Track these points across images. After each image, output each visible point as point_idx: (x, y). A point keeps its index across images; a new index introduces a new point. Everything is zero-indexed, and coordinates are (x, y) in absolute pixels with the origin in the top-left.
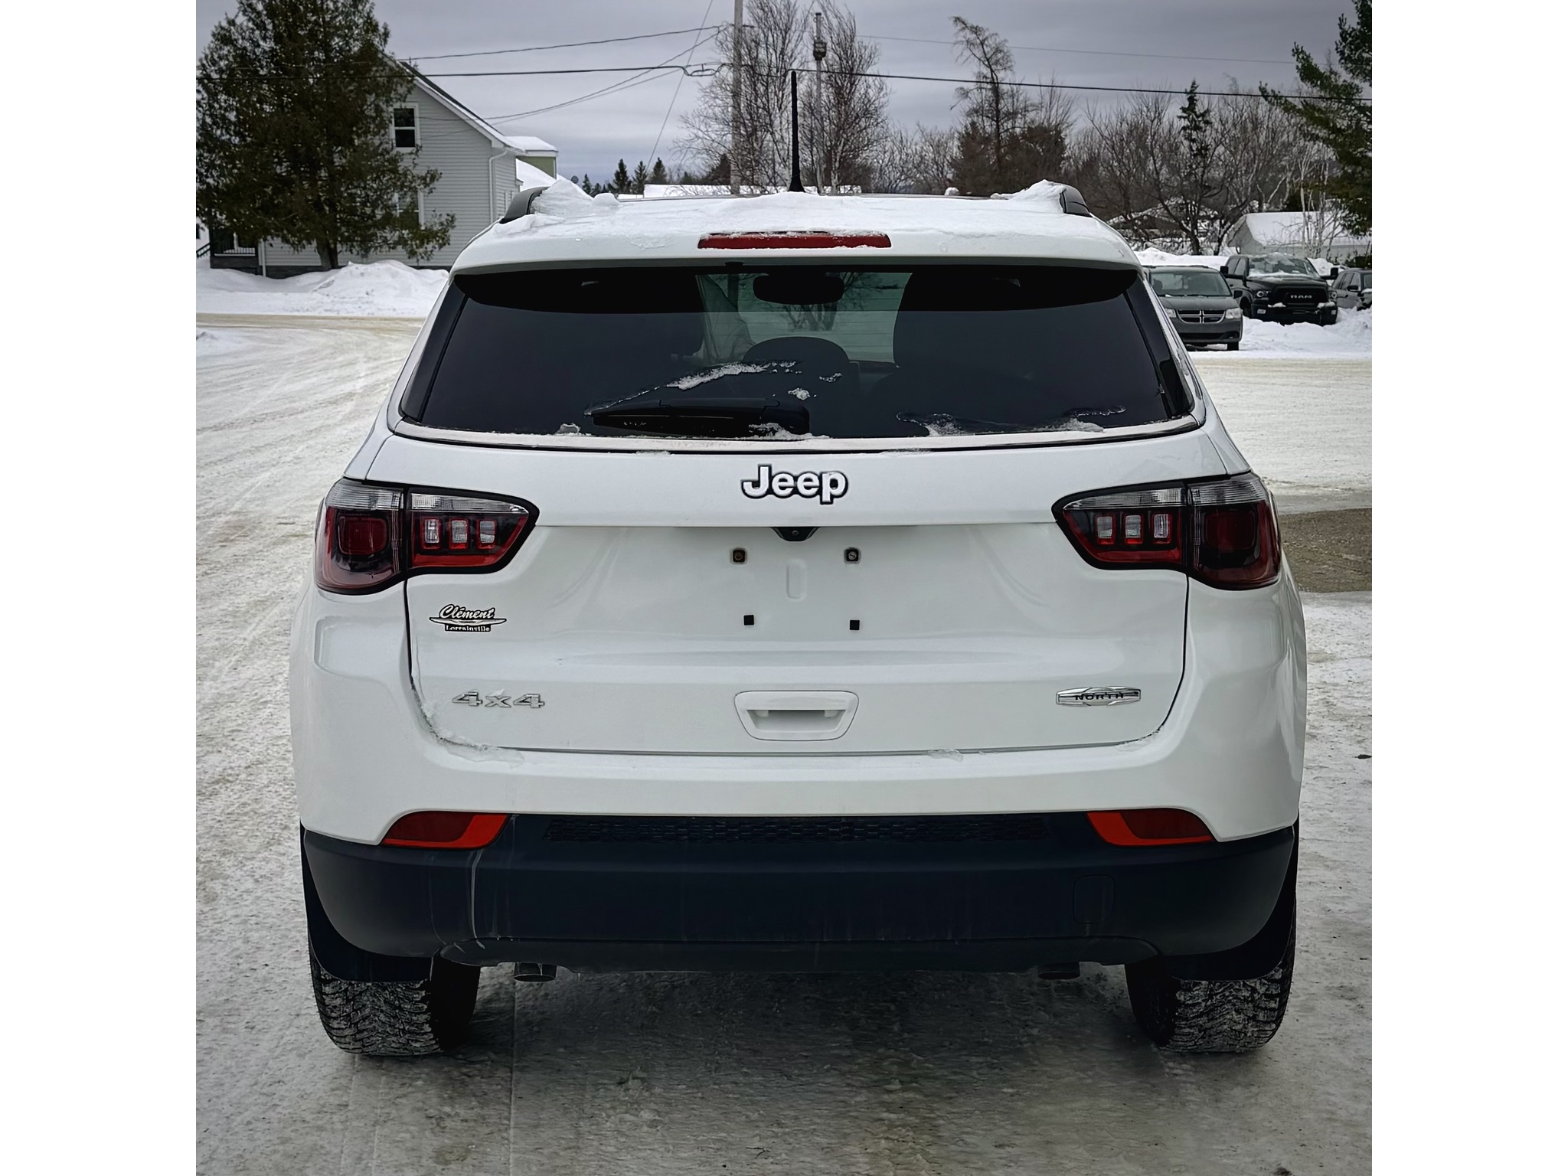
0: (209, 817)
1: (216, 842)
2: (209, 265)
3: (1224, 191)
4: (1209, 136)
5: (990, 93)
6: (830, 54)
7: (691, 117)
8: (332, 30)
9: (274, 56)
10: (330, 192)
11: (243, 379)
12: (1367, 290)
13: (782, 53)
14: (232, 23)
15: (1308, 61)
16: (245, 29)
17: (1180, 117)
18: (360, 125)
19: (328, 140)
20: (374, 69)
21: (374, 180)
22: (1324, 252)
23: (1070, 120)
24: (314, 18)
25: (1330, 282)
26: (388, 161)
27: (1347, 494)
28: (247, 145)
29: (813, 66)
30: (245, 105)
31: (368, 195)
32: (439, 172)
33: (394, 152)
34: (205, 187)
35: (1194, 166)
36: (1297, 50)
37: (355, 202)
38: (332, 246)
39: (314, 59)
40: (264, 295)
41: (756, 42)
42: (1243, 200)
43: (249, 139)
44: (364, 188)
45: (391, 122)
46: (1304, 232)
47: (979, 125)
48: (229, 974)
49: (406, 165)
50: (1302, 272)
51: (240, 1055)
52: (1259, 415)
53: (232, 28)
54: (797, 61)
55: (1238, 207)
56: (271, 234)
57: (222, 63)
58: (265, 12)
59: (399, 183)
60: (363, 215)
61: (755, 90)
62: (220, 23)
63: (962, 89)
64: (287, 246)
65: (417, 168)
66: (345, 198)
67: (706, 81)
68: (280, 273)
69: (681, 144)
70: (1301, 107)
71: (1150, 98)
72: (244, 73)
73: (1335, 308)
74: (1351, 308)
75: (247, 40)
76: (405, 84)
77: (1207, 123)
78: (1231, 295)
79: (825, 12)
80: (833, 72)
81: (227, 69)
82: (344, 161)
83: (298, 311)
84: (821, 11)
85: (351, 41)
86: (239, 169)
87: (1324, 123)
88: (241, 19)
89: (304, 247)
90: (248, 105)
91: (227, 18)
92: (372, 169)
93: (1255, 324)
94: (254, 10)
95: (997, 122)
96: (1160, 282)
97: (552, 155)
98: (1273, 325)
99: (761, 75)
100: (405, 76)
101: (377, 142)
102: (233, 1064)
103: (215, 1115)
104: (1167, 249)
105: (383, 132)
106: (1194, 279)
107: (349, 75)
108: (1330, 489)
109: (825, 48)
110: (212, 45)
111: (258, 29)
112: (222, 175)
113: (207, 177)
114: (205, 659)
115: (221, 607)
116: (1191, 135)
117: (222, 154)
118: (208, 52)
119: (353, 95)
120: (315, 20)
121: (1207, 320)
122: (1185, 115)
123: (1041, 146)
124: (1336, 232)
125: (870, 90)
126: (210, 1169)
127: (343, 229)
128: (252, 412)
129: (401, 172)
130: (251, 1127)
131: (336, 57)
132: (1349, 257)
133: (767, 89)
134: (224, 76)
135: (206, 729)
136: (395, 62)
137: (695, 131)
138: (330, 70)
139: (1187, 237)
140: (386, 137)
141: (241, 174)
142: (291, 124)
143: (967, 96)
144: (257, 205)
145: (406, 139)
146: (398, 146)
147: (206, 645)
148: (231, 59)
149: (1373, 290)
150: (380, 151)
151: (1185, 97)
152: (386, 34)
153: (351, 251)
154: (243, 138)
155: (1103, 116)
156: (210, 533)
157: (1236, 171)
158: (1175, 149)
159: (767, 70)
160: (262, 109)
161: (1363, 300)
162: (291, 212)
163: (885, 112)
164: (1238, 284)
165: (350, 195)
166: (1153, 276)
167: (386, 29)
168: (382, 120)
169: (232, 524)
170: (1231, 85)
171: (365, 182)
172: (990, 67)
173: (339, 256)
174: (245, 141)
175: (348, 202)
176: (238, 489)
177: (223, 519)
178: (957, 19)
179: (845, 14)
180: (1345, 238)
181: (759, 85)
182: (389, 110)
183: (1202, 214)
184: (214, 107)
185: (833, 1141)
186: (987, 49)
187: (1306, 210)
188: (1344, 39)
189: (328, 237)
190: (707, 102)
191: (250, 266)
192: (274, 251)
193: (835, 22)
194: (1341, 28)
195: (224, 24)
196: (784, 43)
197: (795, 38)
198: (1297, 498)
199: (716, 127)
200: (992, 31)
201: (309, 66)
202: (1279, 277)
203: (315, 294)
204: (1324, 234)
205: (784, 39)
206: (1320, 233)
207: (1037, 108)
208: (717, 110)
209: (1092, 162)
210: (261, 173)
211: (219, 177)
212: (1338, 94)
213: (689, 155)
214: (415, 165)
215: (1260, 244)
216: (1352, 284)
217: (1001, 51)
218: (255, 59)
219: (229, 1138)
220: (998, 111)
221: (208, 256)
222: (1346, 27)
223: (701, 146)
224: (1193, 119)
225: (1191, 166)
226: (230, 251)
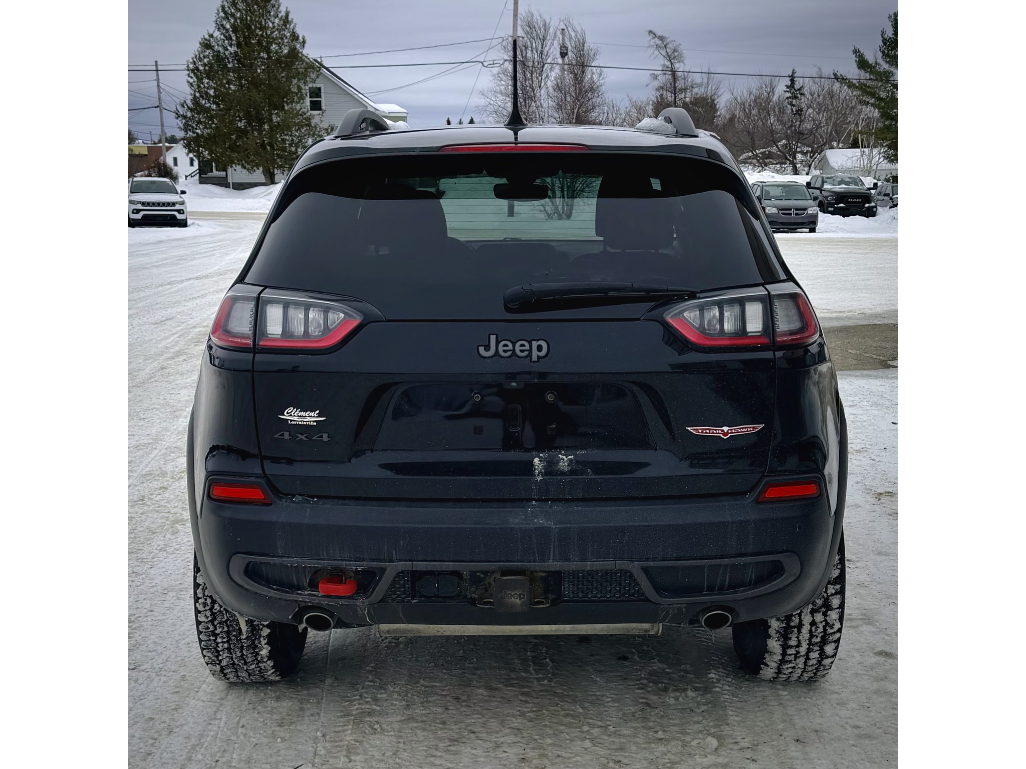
0: (177, 490)
1: (180, 503)
2: (198, 182)
3: (813, 136)
4: (803, 102)
5: (670, 77)
6: (570, 54)
7: (486, 92)
8: (271, 40)
9: (236, 56)
10: (270, 138)
11: (216, 250)
12: (895, 196)
13: (541, 53)
14: (211, 36)
15: (862, 57)
16: (219, 39)
17: (785, 91)
18: (289, 97)
19: (269, 107)
20: (297, 63)
21: (297, 131)
22: (873, 174)
23: (719, 93)
24: (261, 33)
25: (873, 192)
26: (305, 119)
27: (861, 316)
28: (220, 110)
29: (560, 61)
30: (219, 86)
31: (293, 140)
32: (336, 126)
33: (308, 114)
34: (195, 135)
35: (794, 121)
36: (856, 50)
37: (286, 144)
38: (272, 170)
39: (260, 58)
40: (231, 200)
41: (525, 47)
42: (825, 141)
43: (222, 106)
44: (291, 135)
45: (307, 95)
46: (860, 161)
47: (665, 96)
48: (182, 571)
49: (316, 121)
50: (855, 185)
51: (186, 610)
52: (819, 271)
53: (211, 39)
54: (550, 58)
55: (822, 146)
56: (235, 163)
57: (206, 60)
58: (231, 29)
59: (311, 133)
60: (291, 153)
61: (525, 76)
62: (204, 36)
63: (653, 74)
64: (245, 171)
65: (323, 123)
66: (279, 141)
67: (495, 70)
68: (241, 187)
69: (480, 108)
70: (857, 85)
71: (767, 80)
72: (219, 66)
73: (876, 207)
74: (886, 207)
75: (220, 46)
76: (315, 72)
77: (802, 94)
78: (811, 199)
79: (567, 28)
80: (572, 65)
81: (209, 64)
82: (279, 119)
83: (251, 210)
84: (565, 28)
85: (283, 47)
86: (216, 124)
87: (873, 95)
88: (217, 34)
89: (255, 171)
90: (222, 85)
91: (208, 33)
92: (296, 124)
93: (826, 216)
94: (224, 28)
95: (675, 94)
96: (769, 191)
97: (405, 115)
98: (838, 218)
99: (528, 67)
100: (316, 67)
101: (298, 107)
102: (182, 615)
103: (170, 639)
104: (777, 172)
105: (302, 101)
106: (789, 190)
107: (282, 67)
108: (851, 313)
109: (567, 50)
110: (199, 49)
111: (227, 40)
112: (206, 127)
113: (196, 129)
114: (181, 407)
115: (192, 378)
116: (792, 102)
117: (205, 115)
118: (197, 53)
119: (284, 79)
120: (261, 34)
121: (796, 214)
122: (788, 90)
123: (702, 108)
124: (880, 160)
125: (594, 76)
126: (166, 666)
127: (278, 160)
128: (219, 269)
129: (313, 126)
130: (189, 646)
131: (273, 56)
132: (887, 176)
133: (532, 75)
134: (207, 68)
135: (179, 444)
136: (309, 59)
137: (489, 100)
138: (270, 63)
139: (790, 164)
140: (304, 104)
141: (217, 127)
142: (247, 97)
143: (656, 78)
144: (227, 146)
145: (316, 106)
146: (311, 110)
147: (181, 399)
148: (211, 58)
149: (899, 196)
150: (300, 112)
151: (788, 79)
152: (304, 42)
153: (283, 174)
154: (218, 105)
155: (739, 90)
156: (189, 337)
157: (820, 124)
158: (782, 111)
159: (532, 63)
160: (229, 88)
161: (893, 202)
162: (247, 150)
163: (603, 89)
164: (817, 192)
165: (283, 139)
166: (764, 188)
167: (304, 39)
168: (302, 94)
169: (202, 333)
170: (818, 72)
171: (291, 132)
172: (670, 61)
173: (276, 176)
174: (219, 107)
175: (281, 144)
176: (208, 313)
177: (198, 330)
178: (651, 32)
179: (579, 30)
180: (885, 165)
181: (527, 73)
182: (306, 89)
183: (798, 150)
184: (200, 87)
185: (502, 653)
186: (668, 50)
187: (862, 148)
188: (885, 44)
189: (269, 165)
190: (496, 83)
191: (223, 183)
192: (237, 173)
193: (573, 34)
194: (882, 37)
195: (207, 37)
196: (542, 48)
197: (549, 44)
198: (830, 318)
199: (501, 98)
200: (671, 39)
201: (258, 62)
202: (842, 188)
203: (261, 200)
204: (873, 162)
205: (542, 45)
206: (871, 162)
207: (700, 85)
208: (502, 88)
209: (732, 119)
210: (229, 126)
211: (203, 129)
212: (881, 77)
213: (485, 115)
214: (322, 121)
215: (834, 168)
216: (887, 192)
217: (677, 51)
218: (225, 58)
219: (178, 651)
220: (675, 87)
221: (197, 177)
222: (886, 36)
223: (492, 110)
224: (793, 92)
225: (792, 121)
226: (211, 174)
